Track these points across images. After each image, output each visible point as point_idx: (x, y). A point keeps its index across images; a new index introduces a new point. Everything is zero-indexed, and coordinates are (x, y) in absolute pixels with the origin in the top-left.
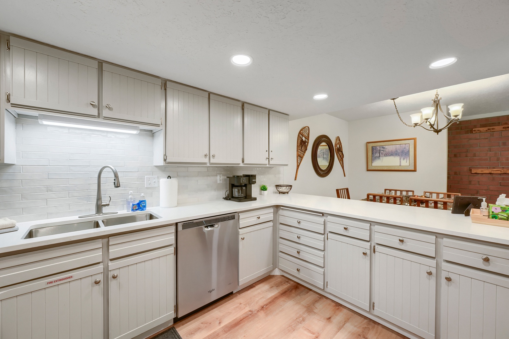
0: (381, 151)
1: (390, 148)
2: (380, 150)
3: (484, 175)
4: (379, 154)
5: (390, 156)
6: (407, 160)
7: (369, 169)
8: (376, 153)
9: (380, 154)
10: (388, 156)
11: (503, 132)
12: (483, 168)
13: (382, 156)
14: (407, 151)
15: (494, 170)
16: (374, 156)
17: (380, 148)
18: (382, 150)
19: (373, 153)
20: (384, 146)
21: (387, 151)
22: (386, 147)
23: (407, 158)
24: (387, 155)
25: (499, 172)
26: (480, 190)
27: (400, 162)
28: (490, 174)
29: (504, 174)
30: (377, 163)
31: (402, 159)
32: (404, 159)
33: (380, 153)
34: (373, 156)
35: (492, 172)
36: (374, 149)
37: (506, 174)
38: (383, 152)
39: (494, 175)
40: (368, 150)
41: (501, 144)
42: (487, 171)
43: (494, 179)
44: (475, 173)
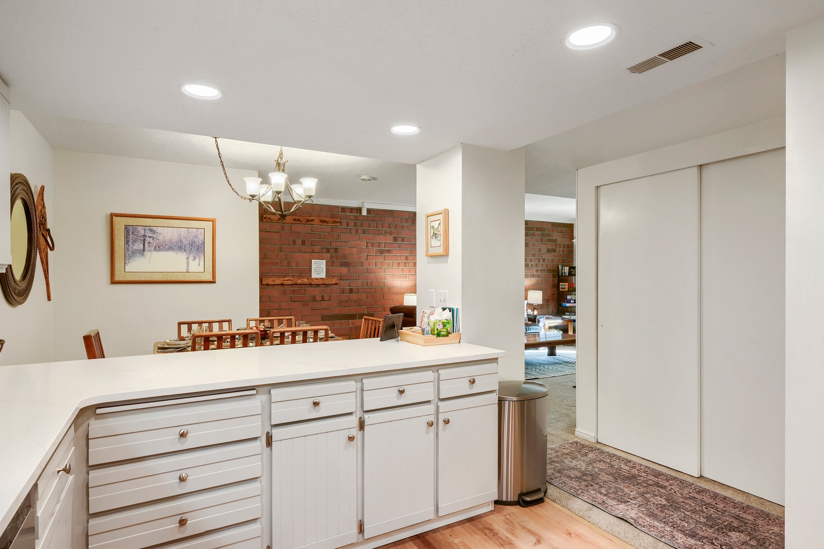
0: (147, 239)
1: (167, 232)
2: (145, 236)
3: (275, 287)
4: (142, 245)
5: (167, 250)
6: (200, 260)
7: (117, 278)
8: (135, 241)
9: (144, 245)
10: (163, 250)
11: (293, 225)
12: (274, 276)
13: (149, 251)
14: (200, 242)
15: (286, 279)
16: (130, 249)
17: (145, 230)
18: (150, 237)
19: (127, 242)
20: (155, 229)
21: (161, 238)
22: (159, 230)
23: (200, 257)
24: (159, 248)
25: (290, 282)
26: (271, 311)
27: (188, 263)
28: (282, 284)
29: (294, 284)
30: (138, 266)
31: (191, 258)
32: (195, 258)
33: (144, 242)
34: (128, 249)
35: (284, 282)
36: (131, 233)
37: (296, 284)
38: (151, 240)
39: (285, 286)
40: (116, 232)
41: (291, 242)
42: (278, 281)
43: (285, 292)
44: (267, 285)
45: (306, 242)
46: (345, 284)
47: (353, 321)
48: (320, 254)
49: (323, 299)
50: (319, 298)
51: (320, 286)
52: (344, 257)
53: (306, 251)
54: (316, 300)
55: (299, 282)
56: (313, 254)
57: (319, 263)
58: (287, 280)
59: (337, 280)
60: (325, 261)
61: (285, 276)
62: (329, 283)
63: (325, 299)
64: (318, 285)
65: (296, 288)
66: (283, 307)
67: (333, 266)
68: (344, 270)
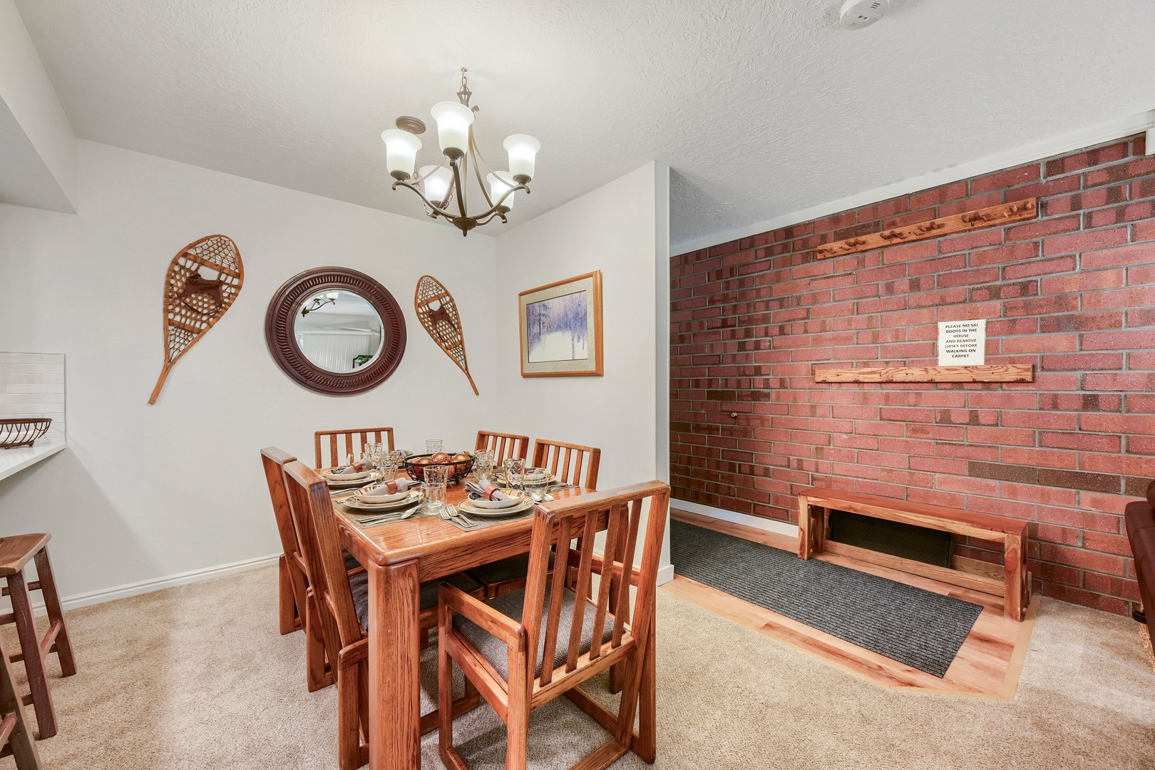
0: (542, 318)
1: (553, 306)
2: (540, 315)
3: (844, 387)
4: (538, 327)
5: (557, 330)
6: (583, 341)
7: (524, 371)
8: (534, 323)
10: (553, 331)
11: (886, 251)
12: (840, 365)
13: (544, 333)
14: (583, 313)
15: (868, 369)
16: (531, 333)
17: (540, 307)
18: (543, 315)
19: (529, 325)
21: (551, 315)
22: (548, 304)
23: (583, 336)
24: (551, 327)
25: (876, 378)
26: (835, 435)
28: (857, 382)
29: (887, 382)
31: (575, 339)
32: (579, 338)
33: (540, 323)
35: (861, 378)
36: (531, 313)
37: (892, 382)
39: (866, 386)
40: (522, 315)
41: (881, 290)
42: (848, 375)
43: (865, 399)
44: (824, 382)
45: (922, 282)
46: (1066, 384)
47: (1099, 495)
48: (967, 306)
49: (974, 419)
50: (960, 416)
51: (966, 386)
52: (1061, 301)
53: (923, 304)
54: (951, 422)
55: (899, 376)
56: (945, 307)
57: (962, 328)
58: (869, 373)
59: (1026, 370)
60: (981, 323)
61: (866, 365)
62: (996, 378)
63: (982, 421)
64: (958, 384)
65: (890, 390)
66: (860, 430)
67: (1011, 333)
68: (1061, 342)
